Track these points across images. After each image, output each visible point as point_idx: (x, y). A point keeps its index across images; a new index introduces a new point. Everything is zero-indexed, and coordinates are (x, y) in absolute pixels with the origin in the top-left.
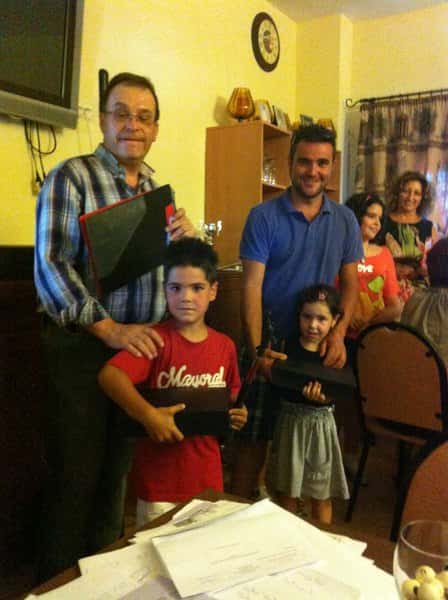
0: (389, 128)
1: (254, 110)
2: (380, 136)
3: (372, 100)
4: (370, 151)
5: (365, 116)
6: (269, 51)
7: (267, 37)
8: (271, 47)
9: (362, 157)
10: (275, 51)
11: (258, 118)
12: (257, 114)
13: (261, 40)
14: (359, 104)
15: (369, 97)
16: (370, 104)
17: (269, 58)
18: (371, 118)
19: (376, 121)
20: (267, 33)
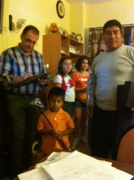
0: (98, 37)
1: (58, 30)
2: (95, 39)
3: (93, 28)
4: (92, 44)
5: (91, 33)
7: (61, 8)
8: (62, 11)
9: (90, 46)
11: (59, 33)
14: (89, 30)
17: (62, 14)
18: (93, 34)
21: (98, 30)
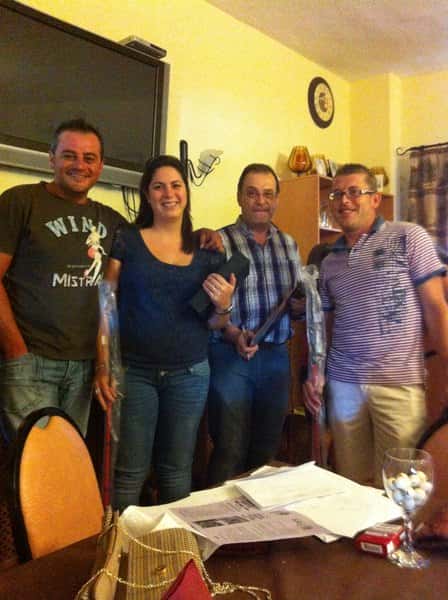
0: (438, 173)
1: (311, 165)
2: (430, 180)
3: (422, 148)
4: (421, 195)
5: (415, 163)
6: (325, 110)
7: (322, 98)
8: (326, 106)
9: (413, 200)
10: (330, 110)
11: (315, 172)
12: (313, 167)
13: (316, 102)
14: (410, 152)
15: (418, 145)
16: (419, 152)
17: (324, 117)
18: (421, 165)
19: (426, 168)
20: (322, 95)
21: (439, 152)
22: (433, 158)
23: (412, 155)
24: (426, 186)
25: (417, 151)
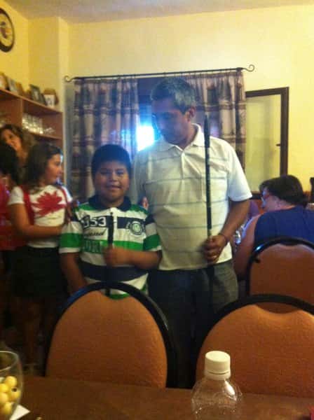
0: (94, 98)
2: (88, 104)
3: (83, 79)
4: (82, 113)
5: (78, 89)
6: (5, 37)
7: (3, 27)
8: (7, 34)
9: (77, 117)
14: (74, 80)
16: (81, 81)
17: (6, 42)
19: (85, 93)
20: (3, 24)
21: (94, 82)
22: (91, 87)
23: (76, 83)
24: (85, 107)
25: (79, 80)
